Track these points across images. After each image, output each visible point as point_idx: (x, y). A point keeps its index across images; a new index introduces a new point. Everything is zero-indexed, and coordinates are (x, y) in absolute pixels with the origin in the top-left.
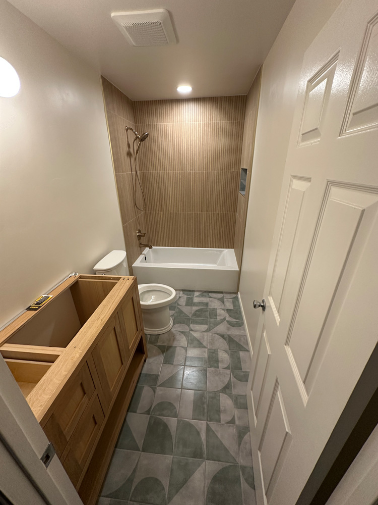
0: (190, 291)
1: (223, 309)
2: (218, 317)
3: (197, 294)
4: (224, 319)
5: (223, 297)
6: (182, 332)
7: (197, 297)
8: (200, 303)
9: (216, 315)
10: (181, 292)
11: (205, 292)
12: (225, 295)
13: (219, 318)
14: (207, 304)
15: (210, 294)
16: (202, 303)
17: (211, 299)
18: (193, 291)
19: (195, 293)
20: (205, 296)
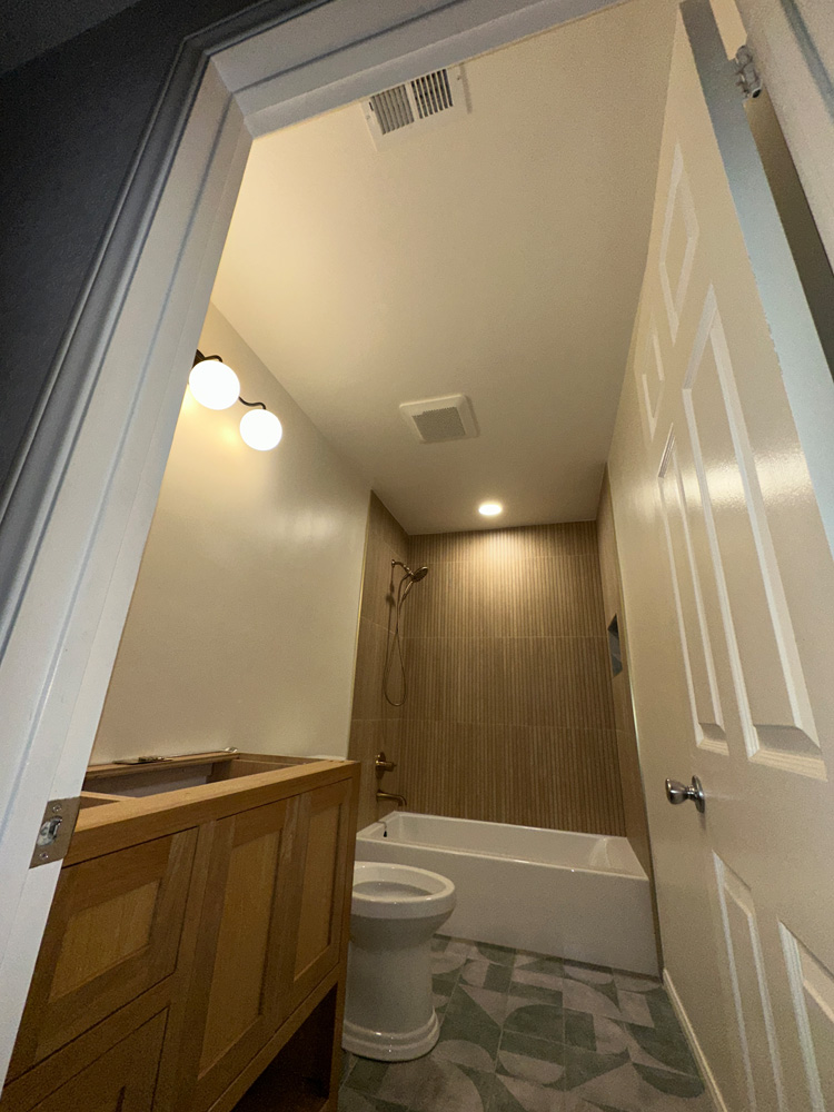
0: (501, 948)
1: (616, 1022)
2: (598, 1044)
3: (523, 960)
4: (625, 1056)
5: (613, 981)
6: (469, 1072)
7: (522, 968)
8: (533, 987)
9: (592, 1037)
10: (475, 949)
11: (550, 959)
12: (618, 978)
13: (602, 1049)
14: (558, 996)
15: (568, 969)
16: (541, 989)
17: (570, 982)
18: (513, 951)
19: (518, 957)
20: (551, 972)
